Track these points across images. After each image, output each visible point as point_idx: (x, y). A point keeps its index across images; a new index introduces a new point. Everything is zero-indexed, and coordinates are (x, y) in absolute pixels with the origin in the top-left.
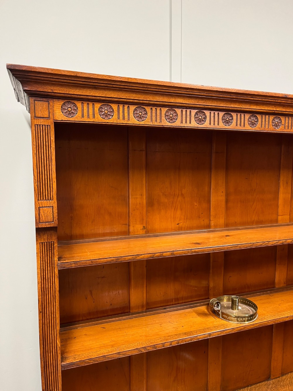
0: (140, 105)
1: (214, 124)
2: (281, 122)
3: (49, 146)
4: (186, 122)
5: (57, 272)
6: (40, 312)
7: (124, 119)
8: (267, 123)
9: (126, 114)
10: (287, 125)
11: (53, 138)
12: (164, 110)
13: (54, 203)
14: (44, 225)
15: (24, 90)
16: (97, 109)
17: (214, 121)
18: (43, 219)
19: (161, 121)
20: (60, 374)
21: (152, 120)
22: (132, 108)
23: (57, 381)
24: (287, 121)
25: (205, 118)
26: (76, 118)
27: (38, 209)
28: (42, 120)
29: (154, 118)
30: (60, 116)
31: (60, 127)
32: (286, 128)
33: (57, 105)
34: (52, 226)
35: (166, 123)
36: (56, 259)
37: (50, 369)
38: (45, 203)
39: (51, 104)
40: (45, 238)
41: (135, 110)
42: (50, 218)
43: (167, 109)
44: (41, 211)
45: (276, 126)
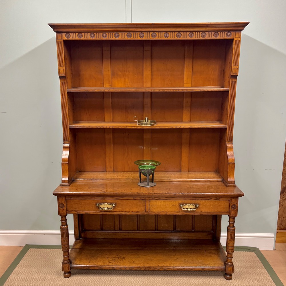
0: (92, 32)
1: (123, 38)
2: (156, 35)
3: (62, 49)
4: (111, 38)
5: (67, 93)
6: (62, 106)
7: (86, 38)
8: (149, 36)
9: (87, 36)
10: (159, 36)
11: (63, 46)
12: (101, 33)
13: (64, 68)
14: (61, 75)
15: (54, 31)
16: (77, 35)
17: (123, 36)
18: (61, 73)
19: (100, 38)
20: (69, 129)
21: (97, 38)
22: (89, 34)
23: (67, 131)
24: (159, 34)
25: (119, 36)
26: (71, 39)
27: (59, 70)
28: (60, 40)
29: (97, 37)
30: (65, 38)
31: (66, 42)
32: (159, 37)
33: (64, 34)
34: (63, 75)
35: (103, 39)
36: (66, 88)
37: (65, 126)
38: (61, 68)
39: (62, 34)
40: (62, 81)
41: (90, 34)
42: (63, 73)
43: (102, 33)
44: (60, 70)
45: (154, 36)
